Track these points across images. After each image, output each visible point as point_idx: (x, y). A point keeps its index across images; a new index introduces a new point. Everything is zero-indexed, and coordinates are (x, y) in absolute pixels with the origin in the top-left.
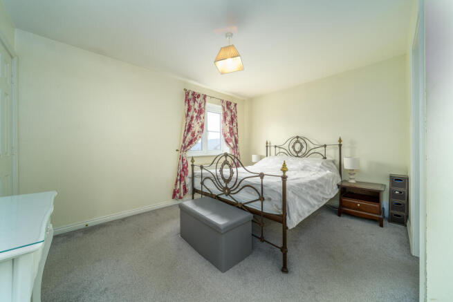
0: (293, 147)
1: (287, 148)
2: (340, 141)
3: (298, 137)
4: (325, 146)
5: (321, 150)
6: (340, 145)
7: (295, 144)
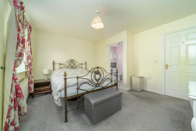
0: (70, 64)
1: (67, 65)
2: (86, 62)
3: (72, 60)
4: (82, 64)
5: (81, 66)
6: (86, 64)
7: (71, 63)
